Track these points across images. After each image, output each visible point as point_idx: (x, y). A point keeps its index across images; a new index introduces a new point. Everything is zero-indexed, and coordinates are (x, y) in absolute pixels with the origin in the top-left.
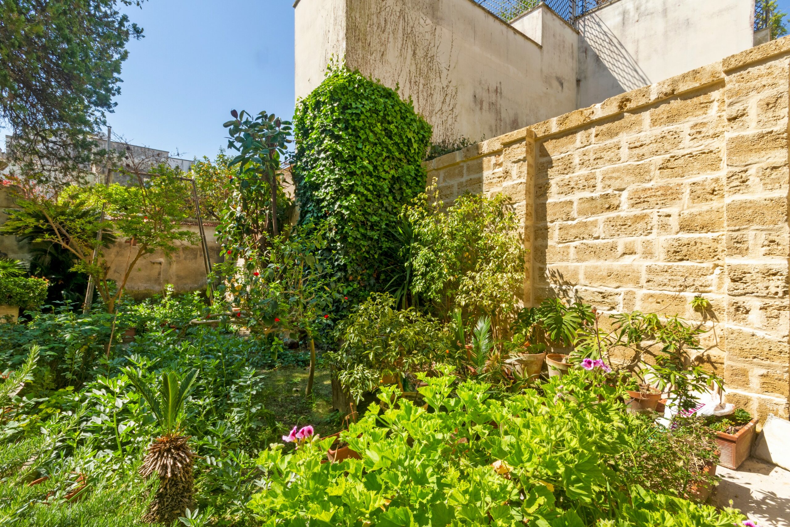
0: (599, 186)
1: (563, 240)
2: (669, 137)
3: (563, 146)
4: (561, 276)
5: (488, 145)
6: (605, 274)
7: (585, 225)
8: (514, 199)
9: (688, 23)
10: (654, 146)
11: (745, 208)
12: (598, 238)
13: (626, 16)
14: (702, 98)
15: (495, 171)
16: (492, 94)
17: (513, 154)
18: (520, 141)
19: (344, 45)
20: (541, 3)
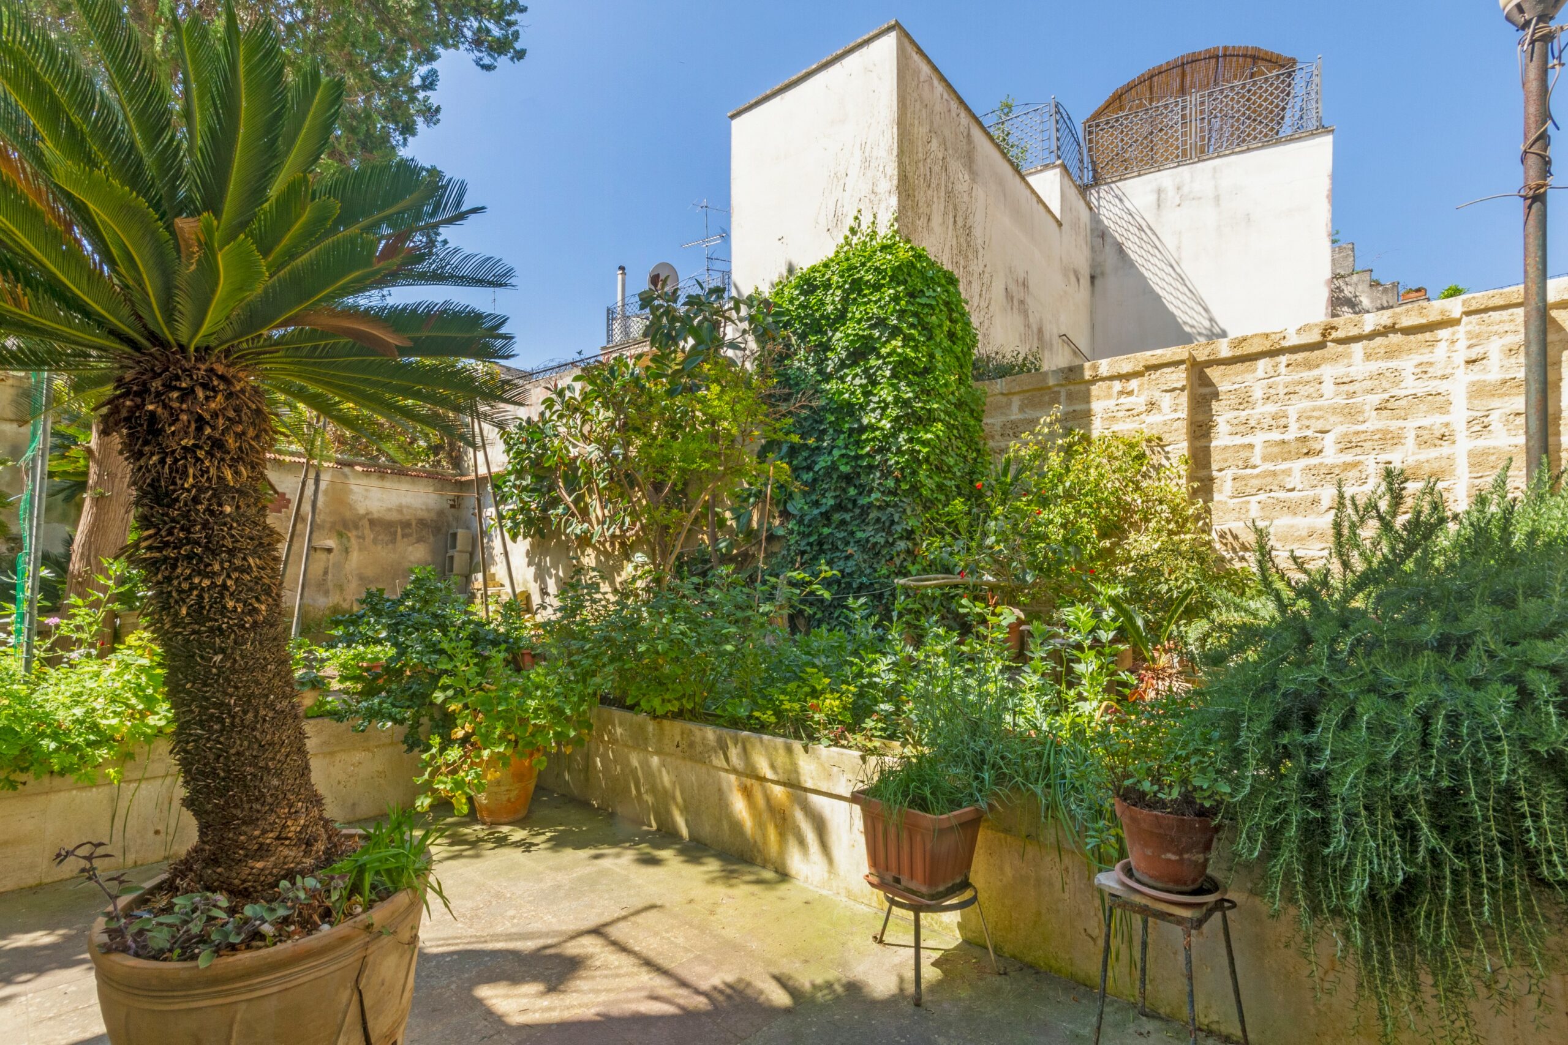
0: (1293, 427)
1: (1239, 494)
2: (1388, 374)
3: (1237, 374)
4: (1236, 537)
5: (1110, 365)
6: (1304, 533)
7: (1274, 474)
8: (1167, 438)
9: (1248, 218)
10: (1369, 384)
11: (1488, 454)
12: (1293, 490)
13: (1163, 196)
14: (1428, 336)
15: (1120, 401)
16: (1021, 288)
17: (1163, 380)
18: (1176, 364)
19: (894, 201)
20: (1059, 162)
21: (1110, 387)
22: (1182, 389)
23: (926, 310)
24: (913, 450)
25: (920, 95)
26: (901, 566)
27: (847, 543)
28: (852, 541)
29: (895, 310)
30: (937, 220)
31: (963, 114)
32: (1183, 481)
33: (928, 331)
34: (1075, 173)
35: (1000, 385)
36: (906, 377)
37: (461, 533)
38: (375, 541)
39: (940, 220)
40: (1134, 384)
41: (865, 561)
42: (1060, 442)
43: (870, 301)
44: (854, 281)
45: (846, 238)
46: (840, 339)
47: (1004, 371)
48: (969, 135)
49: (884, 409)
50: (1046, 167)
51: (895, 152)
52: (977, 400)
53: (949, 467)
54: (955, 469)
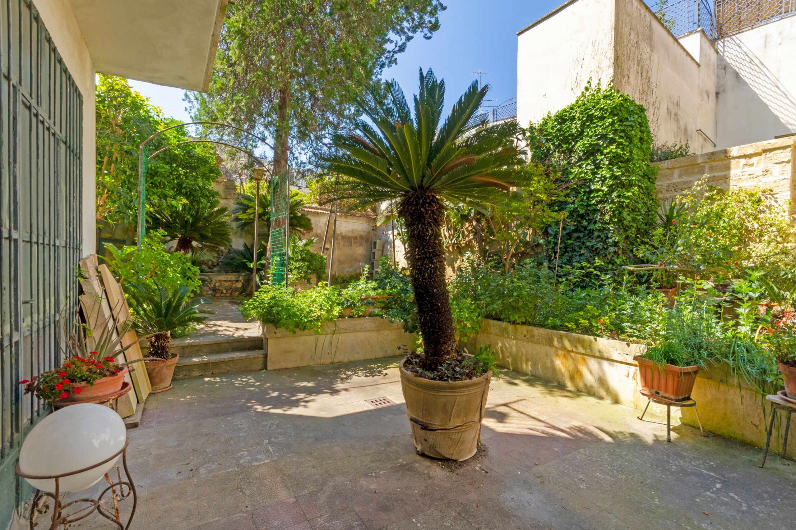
5: (740, 150)
8: (776, 190)
13: (769, 39)
15: (744, 170)
16: (676, 107)
17: (775, 157)
18: (784, 148)
19: (611, 71)
20: (699, 29)
21: (738, 162)
22: (788, 162)
23: (629, 128)
24: (620, 201)
25: (626, 11)
26: (611, 259)
27: (581, 248)
28: (583, 247)
29: (612, 130)
30: (632, 77)
31: (648, 14)
32: (787, 214)
33: (629, 138)
34: (708, 32)
35: (666, 164)
36: (617, 164)
37: (378, 242)
38: (344, 245)
39: (634, 76)
40: (754, 160)
41: (591, 257)
42: (707, 194)
43: (597, 126)
44: (588, 116)
45: (583, 93)
46: (579, 146)
47: (668, 155)
48: (650, 26)
49: (603, 181)
50: (691, 33)
51: (613, 45)
52: (653, 173)
53: (639, 209)
54: (642, 210)
